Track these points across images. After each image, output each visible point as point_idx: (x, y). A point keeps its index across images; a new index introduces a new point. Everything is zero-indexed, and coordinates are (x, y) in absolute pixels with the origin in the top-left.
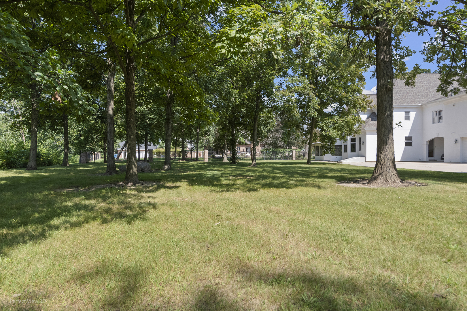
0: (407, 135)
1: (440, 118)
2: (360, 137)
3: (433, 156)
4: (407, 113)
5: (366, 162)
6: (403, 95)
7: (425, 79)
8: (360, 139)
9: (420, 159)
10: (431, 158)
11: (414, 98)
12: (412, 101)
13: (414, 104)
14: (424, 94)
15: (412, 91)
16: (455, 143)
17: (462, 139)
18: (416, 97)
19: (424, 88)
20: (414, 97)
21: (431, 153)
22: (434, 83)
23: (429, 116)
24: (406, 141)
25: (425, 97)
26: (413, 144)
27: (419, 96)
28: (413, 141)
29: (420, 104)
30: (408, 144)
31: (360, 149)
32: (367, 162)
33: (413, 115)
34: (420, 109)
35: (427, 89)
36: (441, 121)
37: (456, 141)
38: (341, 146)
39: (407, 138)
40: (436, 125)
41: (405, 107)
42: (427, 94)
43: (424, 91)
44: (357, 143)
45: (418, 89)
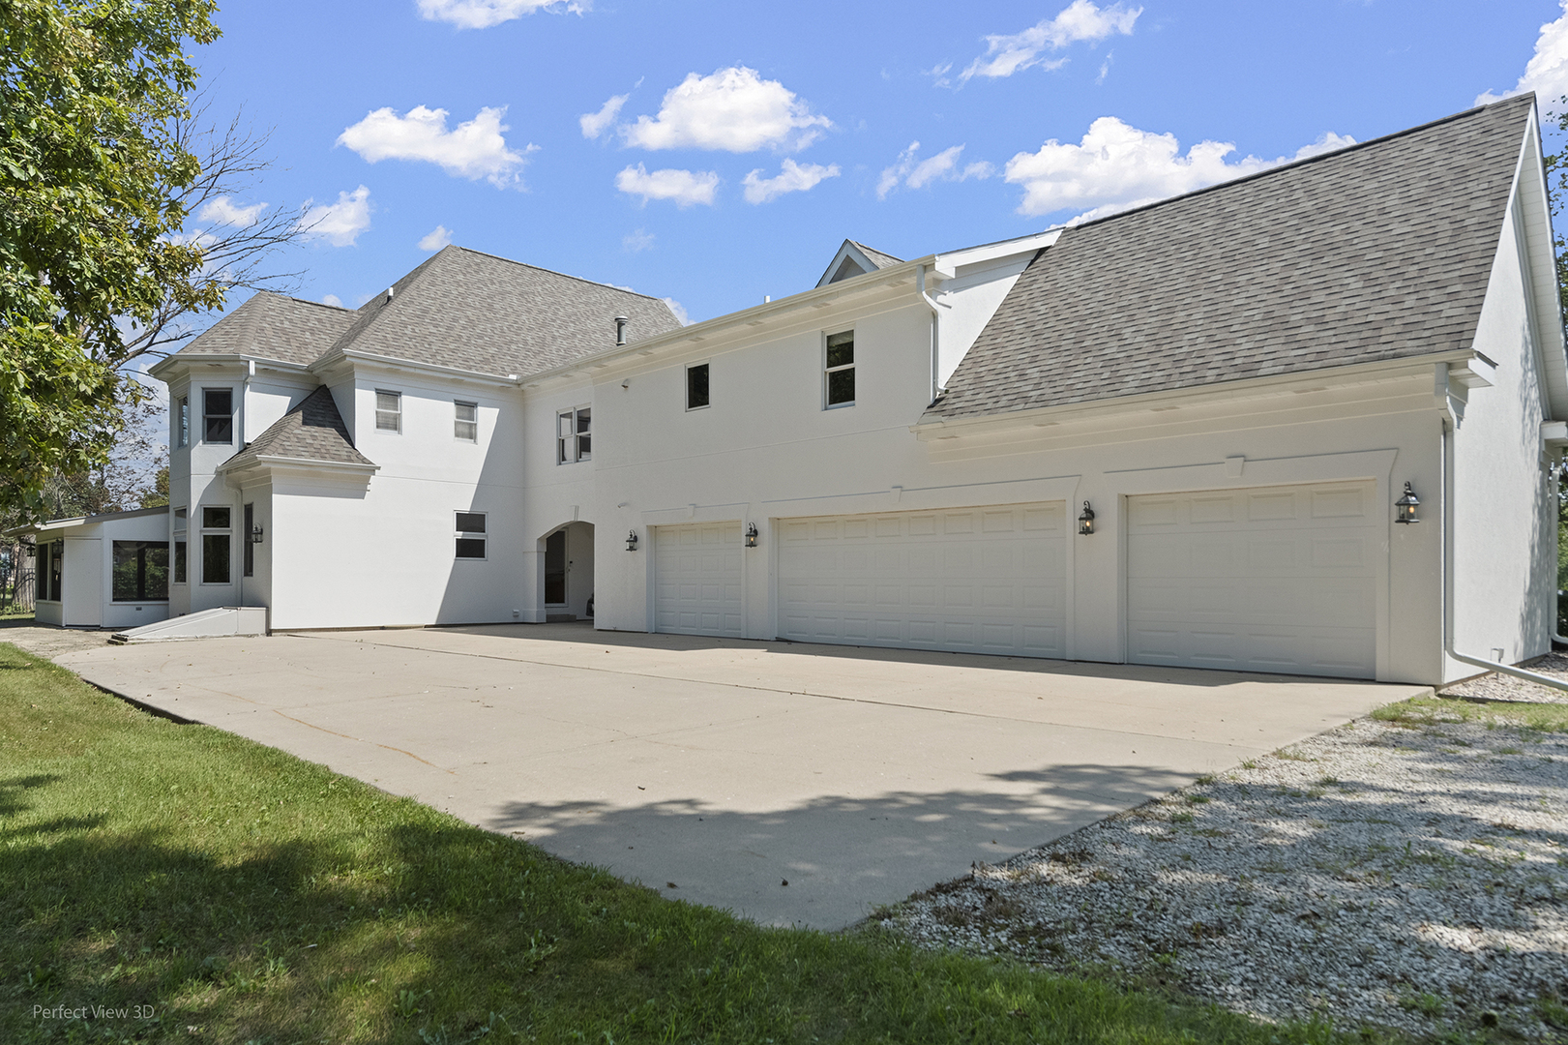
0: (466, 508)
1: (584, 445)
2: (247, 502)
3: (563, 602)
4: (466, 407)
5: (269, 632)
6: (449, 328)
7: (540, 288)
8: (249, 510)
9: (516, 616)
10: (557, 609)
11: (492, 350)
12: (486, 361)
13: (493, 370)
14: (531, 341)
15: (488, 320)
16: (631, 549)
17: (654, 530)
18: (500, 348)
19: (535, 320)
20: (493, 345)
21: (554, 589)
22: (570, 310)
23: (547, 431)
24: (460, 534)
25: (536, 354)
26: (488, 549)
27: (513, 347)
28: (491, 537)
29: (513, 377)
30: (468, 549)
31: (248, 570)
32: (276, 638)
33: (487, 418)
34: (515, 396)
35: (543, 325)
36: (585, 455)
37: (634, 539)
38: (165, 545)
39: (465, 521)
40: (569, 467)
41: (457, 381)
42: (543, 344)
43: (530, 329)
44: (235, 533)
45: (512, 318)
